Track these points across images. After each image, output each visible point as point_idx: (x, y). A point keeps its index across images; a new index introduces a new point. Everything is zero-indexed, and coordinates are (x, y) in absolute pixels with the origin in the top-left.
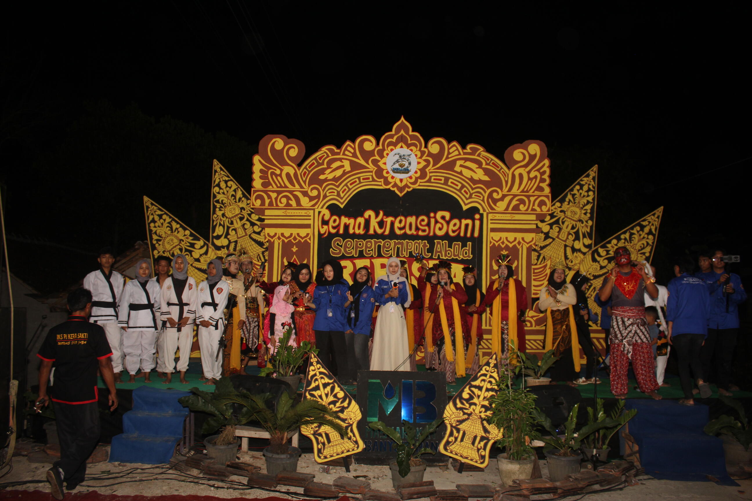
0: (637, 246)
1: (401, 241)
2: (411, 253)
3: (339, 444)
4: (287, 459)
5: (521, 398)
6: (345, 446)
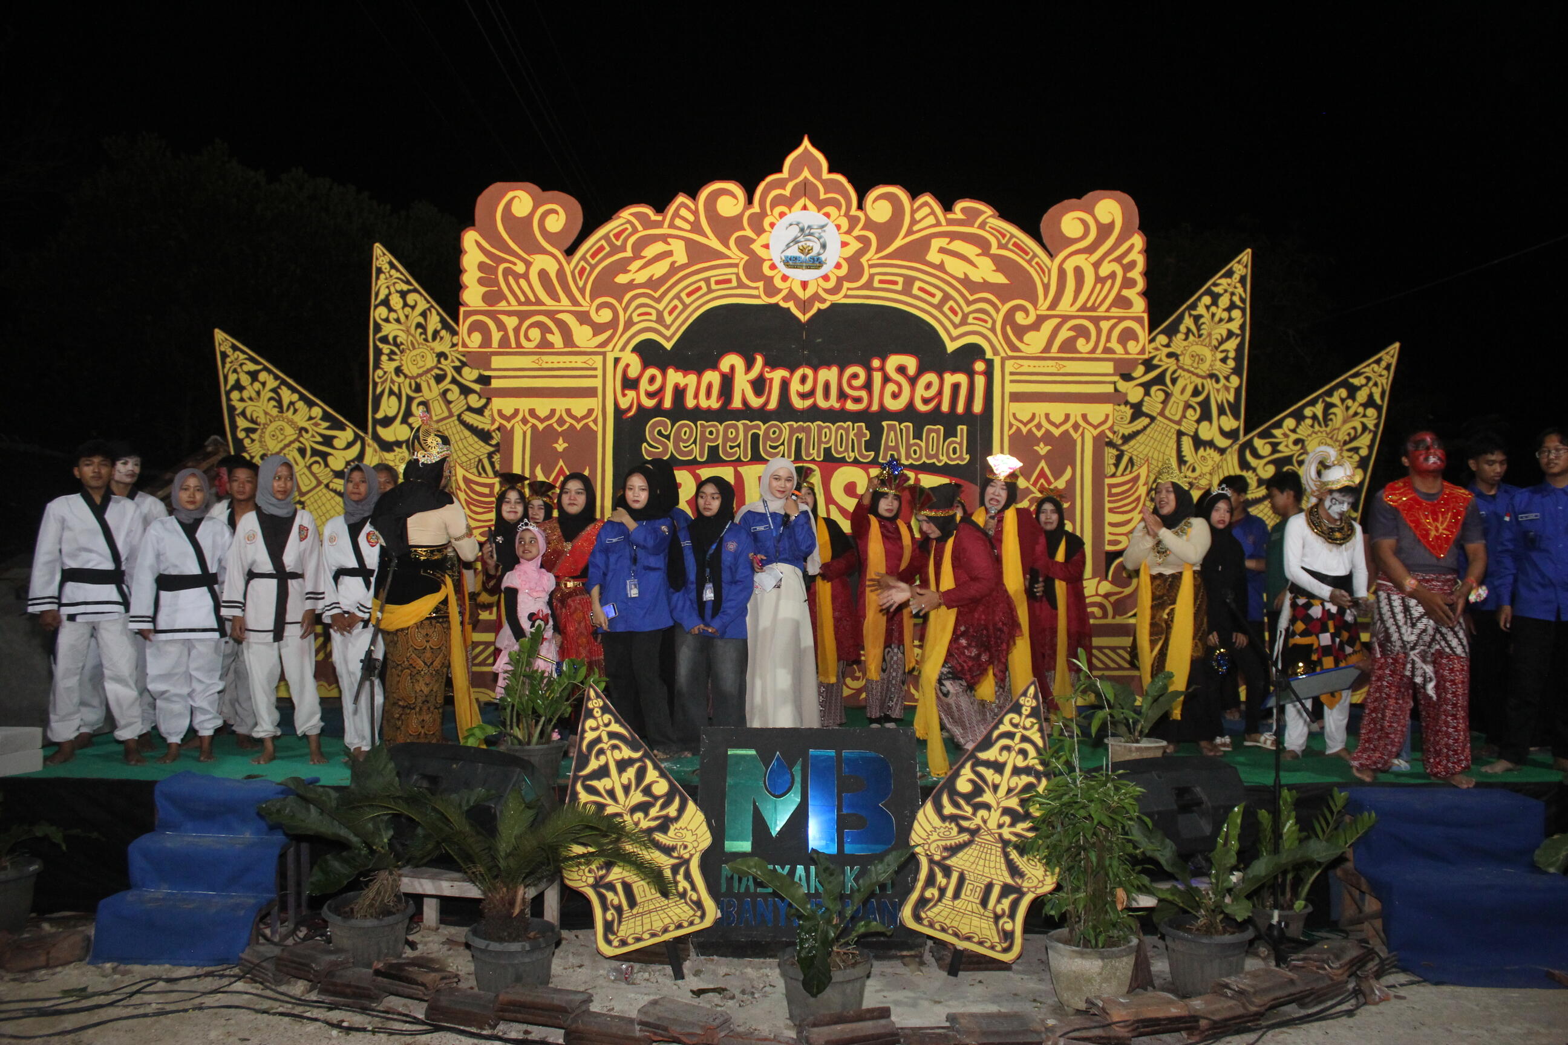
0: (1341, 433)
1: (805, 425)
2: (827, 451)
3: (656, 910)
4: (524, 953)
5: (1106, 794)
6: (670, 914)
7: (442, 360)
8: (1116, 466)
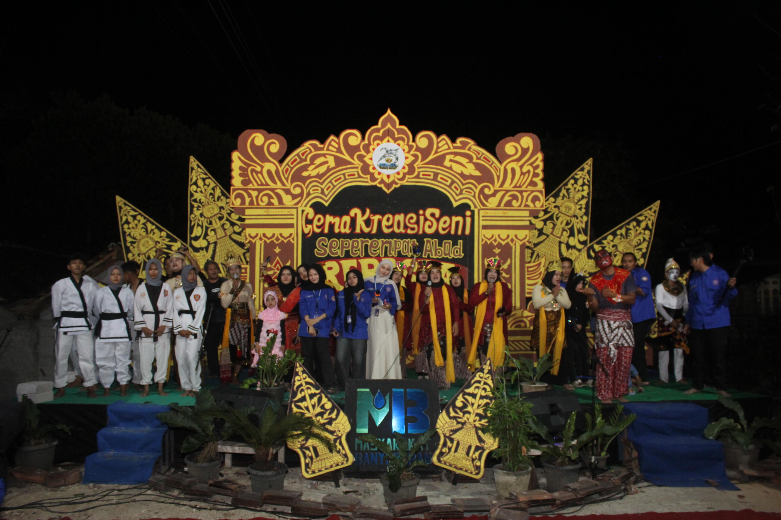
0: (633, 242)
1: (389, 240)
2: (399, 252)
3: (327, 458)
4: (273, 476)
5: (518, 407)
6: (334, 460)
7: (222, 210)
8: (531, 257)
